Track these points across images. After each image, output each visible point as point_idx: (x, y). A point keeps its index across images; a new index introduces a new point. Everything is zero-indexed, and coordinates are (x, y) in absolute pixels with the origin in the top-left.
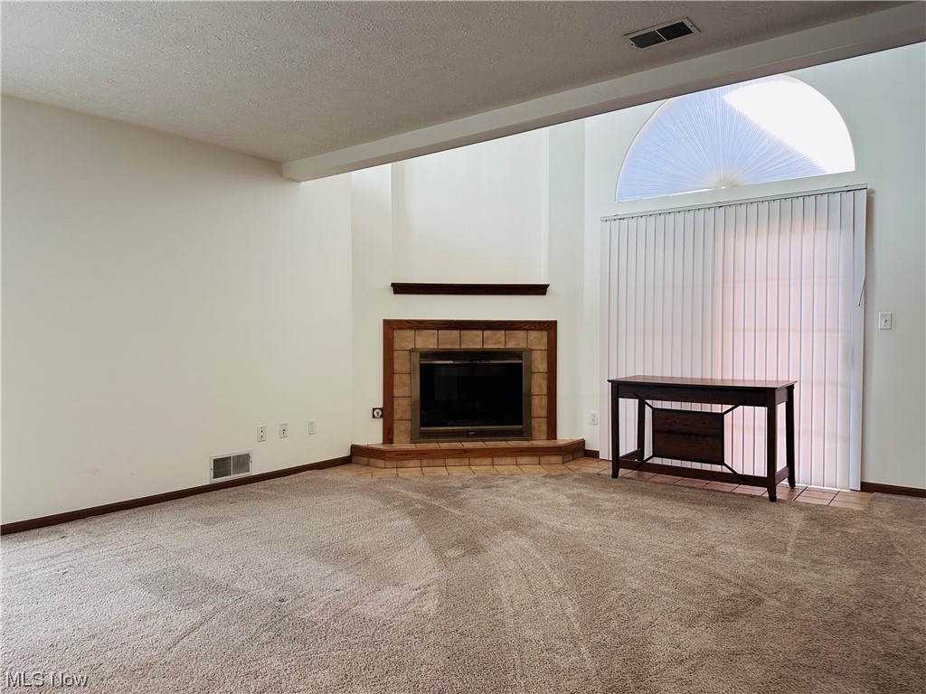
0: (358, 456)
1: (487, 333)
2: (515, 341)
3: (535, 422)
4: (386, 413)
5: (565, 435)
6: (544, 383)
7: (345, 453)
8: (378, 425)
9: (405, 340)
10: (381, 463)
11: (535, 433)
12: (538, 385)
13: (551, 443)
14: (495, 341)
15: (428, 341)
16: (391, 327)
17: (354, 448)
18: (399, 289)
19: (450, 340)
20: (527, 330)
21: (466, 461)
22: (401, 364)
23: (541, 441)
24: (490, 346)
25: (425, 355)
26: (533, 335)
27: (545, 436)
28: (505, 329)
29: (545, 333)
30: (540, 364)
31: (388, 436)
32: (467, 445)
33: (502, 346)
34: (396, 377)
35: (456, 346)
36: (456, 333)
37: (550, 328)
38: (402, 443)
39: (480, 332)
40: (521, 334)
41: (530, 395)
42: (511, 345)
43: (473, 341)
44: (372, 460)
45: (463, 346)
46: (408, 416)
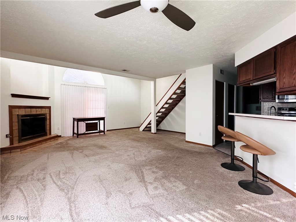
1: (37, 109)
3: (47, 131)
4: (11, 135)
5: (53, 134)
6: (49, 121)
8: (8, 140)
9: (16, 112)
11: (47, 135)
13: (50, 137)
14: (39, 111)
15: (22, 112)
16: (11, 107)
18: (13, 96)
19: (28, 112)
20: (45, 108)
22: (14, 119)
23: (48, 137)
24: (38, 113)
25: (23, 116)
26: (47, 109)
27: (49, 135)
28: (41, 108)
30: (48, 117)
31: (12, 142)
33: (40, 113)
34: (14, 123)
35: (30, 113)
36: (30, 109)
37: (49, 108)
38: (16, 144)
39: (35, 109)
40: (44, 109)
41: (47, 125)
42: (42, 112)
43: (34, 112)
45: (32, 113)
46: (17, 135)
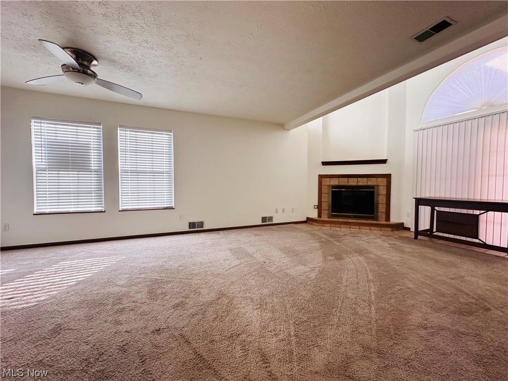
0: (309, 221)
1: (359, 179)
2: (371, 182)
3: (380, 214)
4: (319, 207)
5: (394, 220)
6: (385, 199)
7: (305, 220)
8: (316, 211)
9: (327, 182)
10: (316, 224)
11: (380, 219)
12: (382, 200)
13: (387, 223)
14: (362, 182)
15: (335, 182)
16: (321, 177)
17: (307, 218)
18: (324, 163)
19: (344, 182)
20: (377, 178)
21: (349, 226)
22: (325, 190)
23: (383, 222)
24: (360, 184)
25: (334, 187)
26: (380, 179)
27: (384, 219)
28: (367, 178)
29: (385, 179)
30: (383, 191)
31: (320, 215)
32: (350, 221)
33: (365, 184)
34: (323, 195)
35: (346, 184)
36: (346, 179)
37: (388, 177)
38: (325, 218)
39: (356, 179)
40: (374, 179)
41: (378, 204)
42: (370, 183)
43: (353, 182)
44: (313, 223)
45: (349, 184)
46: (327, 208)
